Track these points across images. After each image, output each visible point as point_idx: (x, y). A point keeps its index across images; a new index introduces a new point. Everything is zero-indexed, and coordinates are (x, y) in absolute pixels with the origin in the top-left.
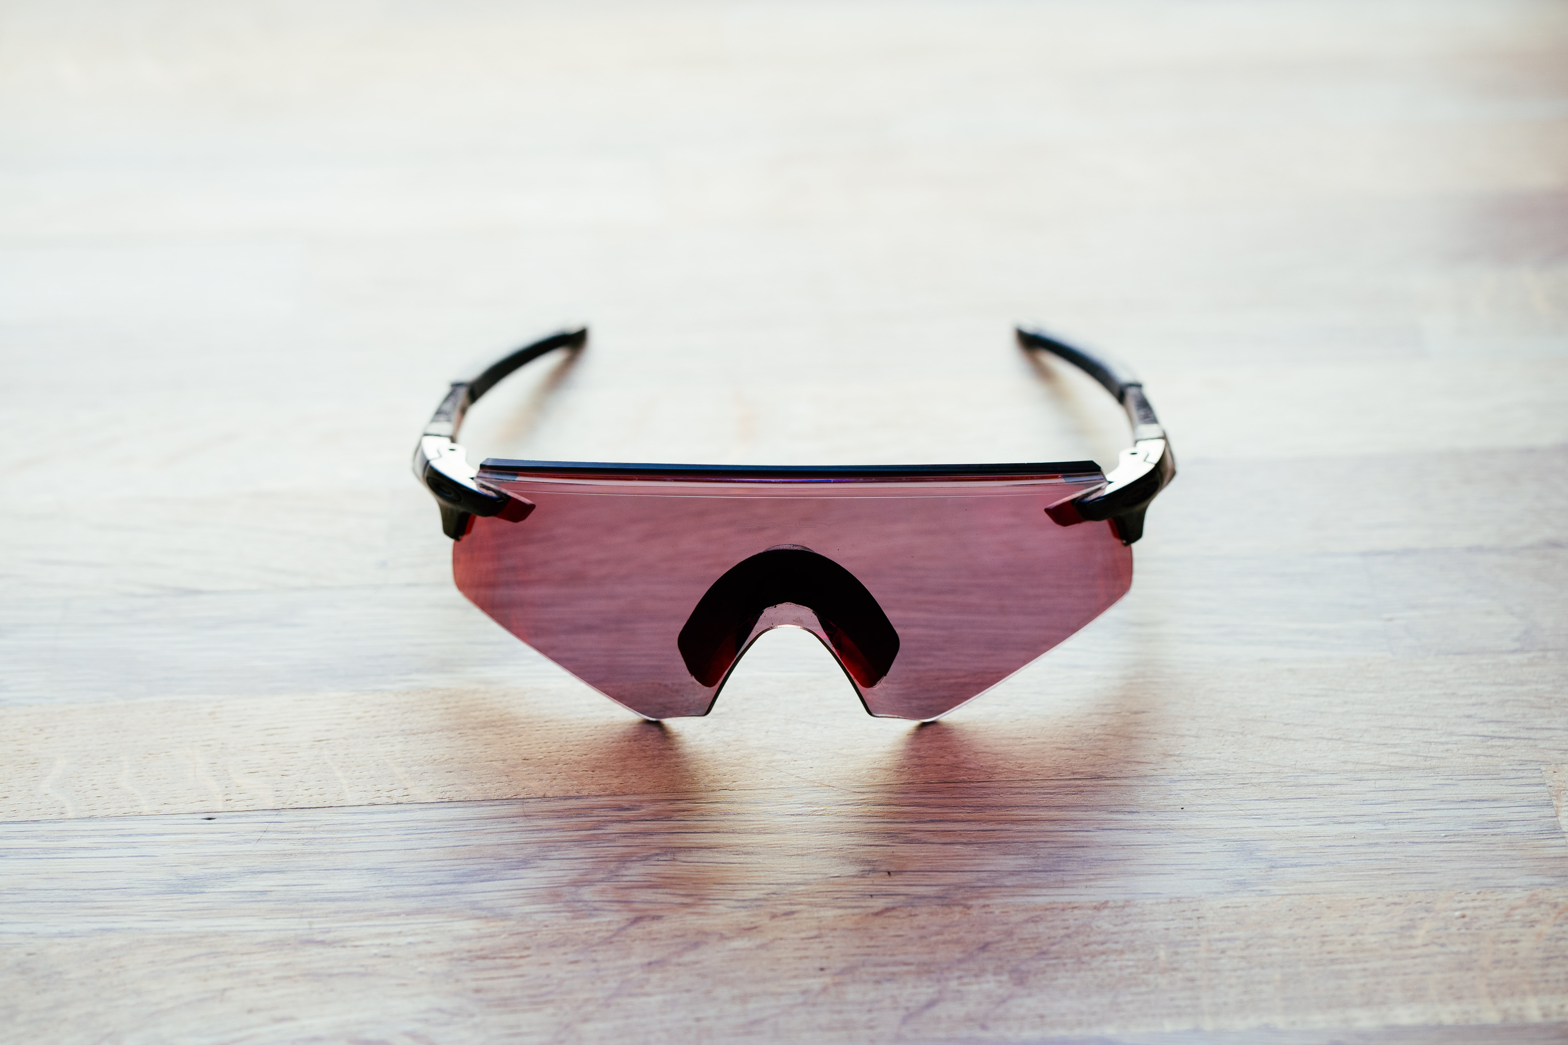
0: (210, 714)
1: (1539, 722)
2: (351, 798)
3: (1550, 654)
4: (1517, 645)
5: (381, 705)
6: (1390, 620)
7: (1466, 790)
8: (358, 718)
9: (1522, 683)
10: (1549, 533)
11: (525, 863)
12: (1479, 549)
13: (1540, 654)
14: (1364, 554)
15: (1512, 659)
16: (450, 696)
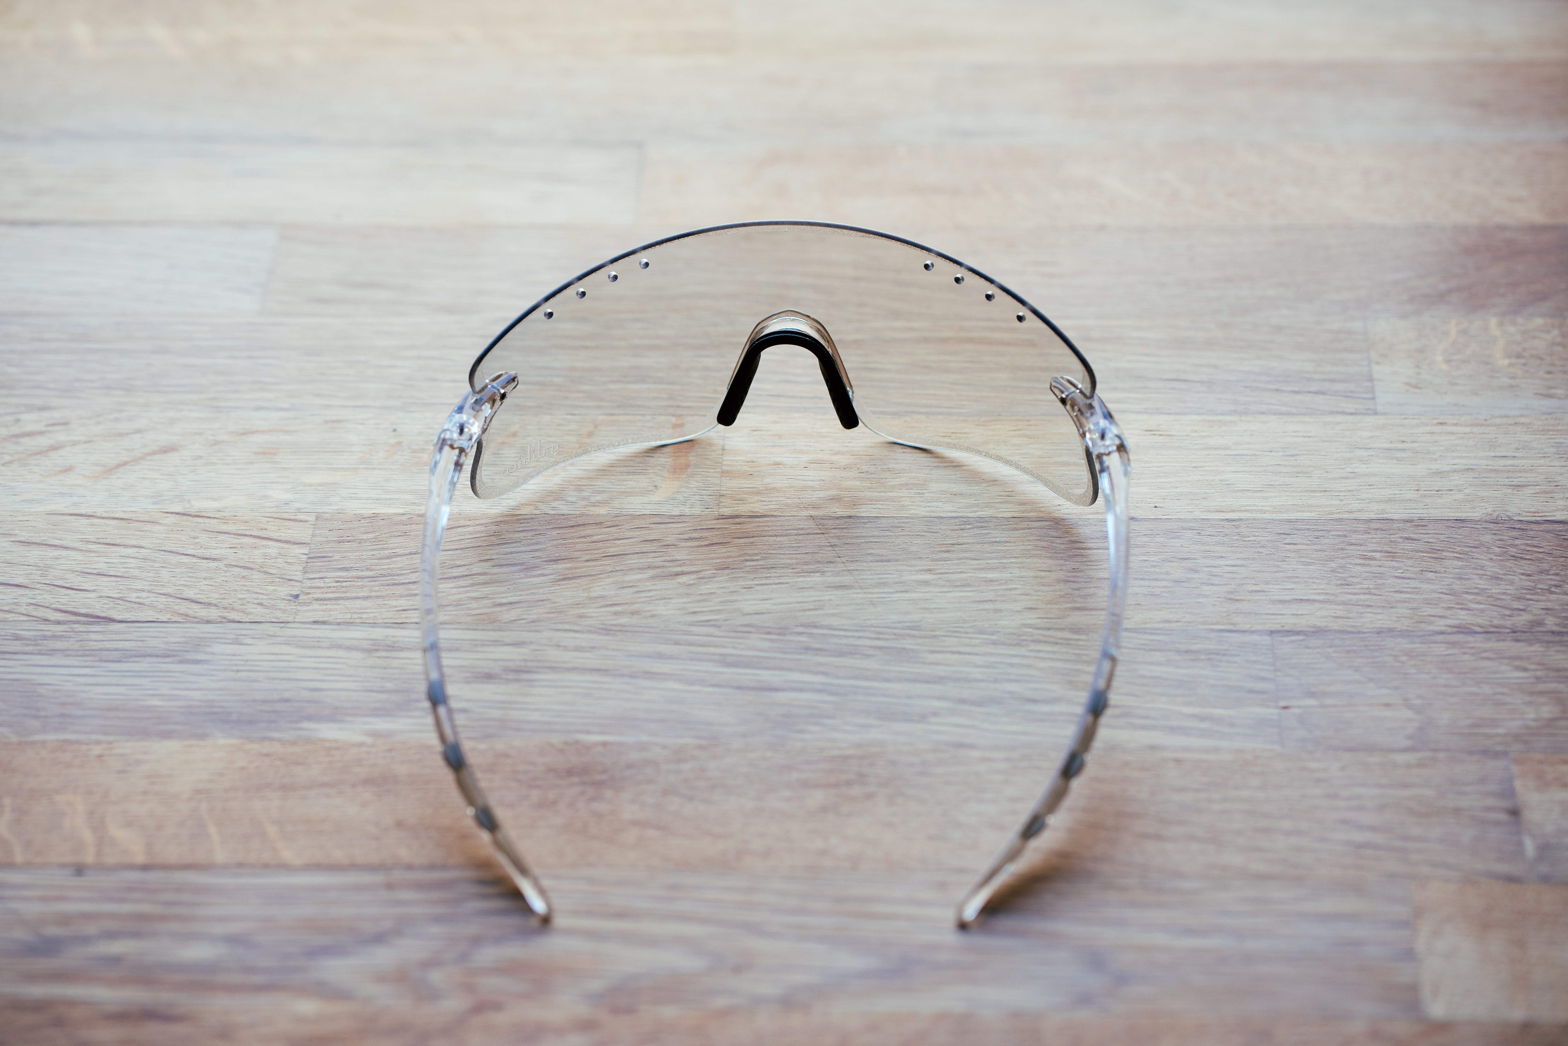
0: (100, 756)
1: (1416, 831)
2: (220, 857)
3: (1441, 755)
4: (1409, 743)
5: (267, 755)
6: (1285, 708)
7: (1328, 905)
8: (243, 768)
9: (1405, 786)
10: (1463, 617)
11: (380, 939)
12: (1391, 631)
13: (1429, 754)
14: (1272, 633)
15: (1401, 758)
16: (337, 749)
